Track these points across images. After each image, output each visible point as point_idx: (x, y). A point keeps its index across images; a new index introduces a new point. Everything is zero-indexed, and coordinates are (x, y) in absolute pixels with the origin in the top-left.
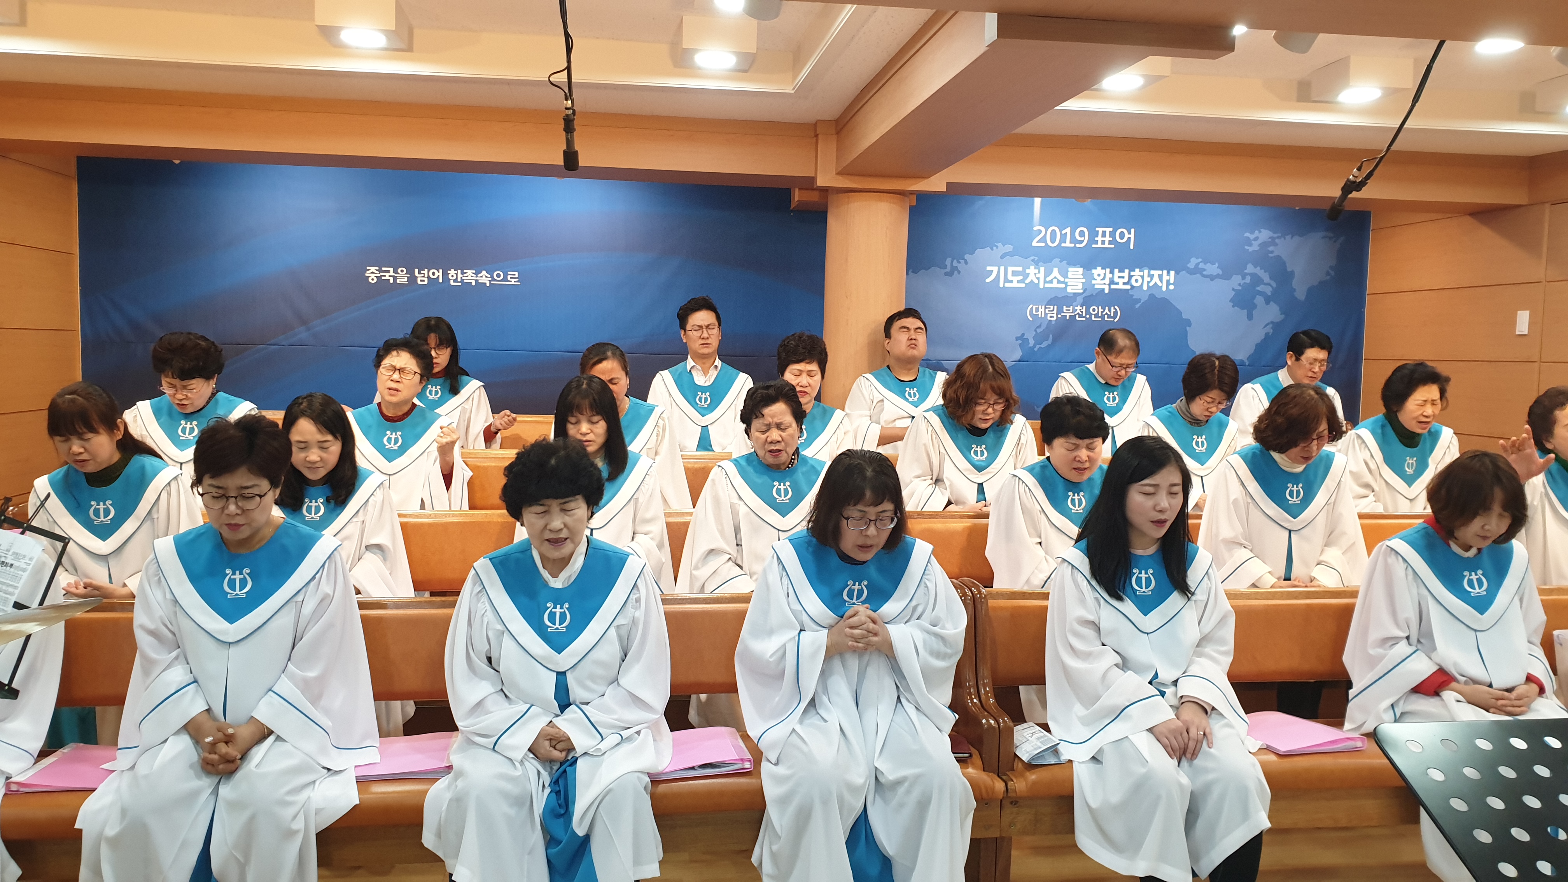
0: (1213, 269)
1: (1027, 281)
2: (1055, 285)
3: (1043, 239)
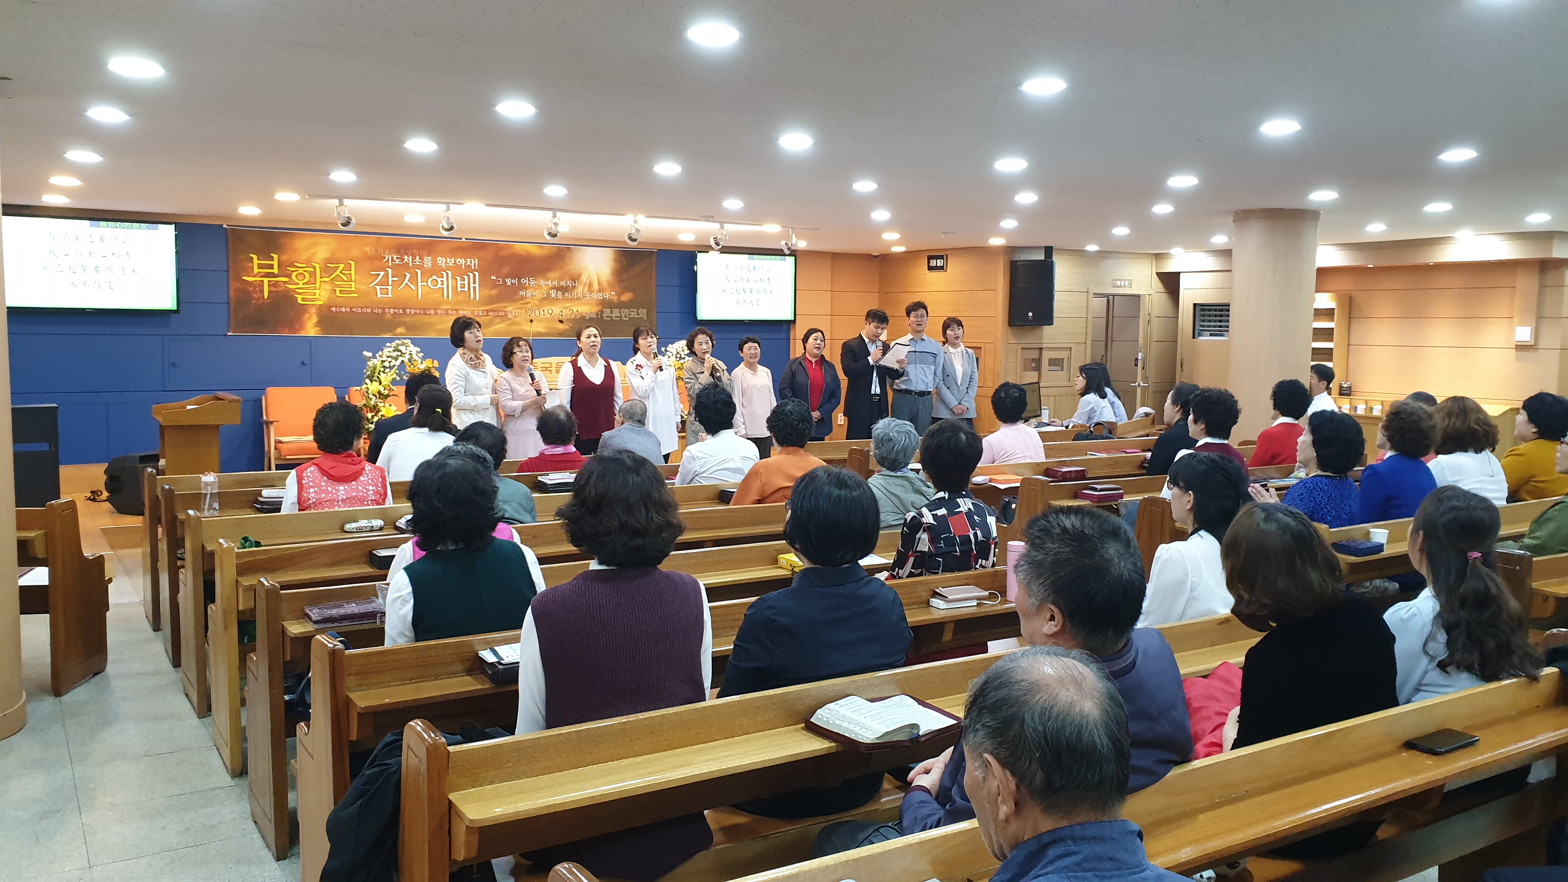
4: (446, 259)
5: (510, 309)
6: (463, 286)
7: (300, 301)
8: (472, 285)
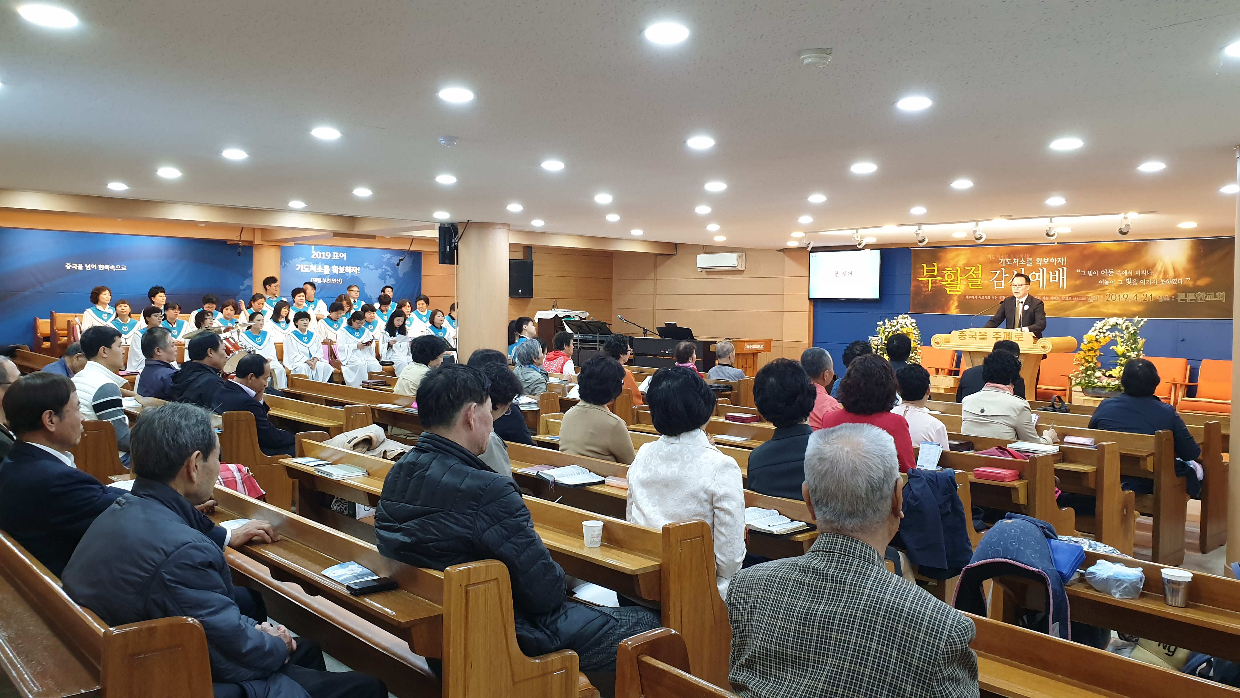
0: (372, 267)
1: (311, 270)
2: (320, 271)
3: (315, 256)
4: (1043, 259)
5: (1091, 295)
6: (1054, 278)
7: (948, 292)
8: (1061, 277)
